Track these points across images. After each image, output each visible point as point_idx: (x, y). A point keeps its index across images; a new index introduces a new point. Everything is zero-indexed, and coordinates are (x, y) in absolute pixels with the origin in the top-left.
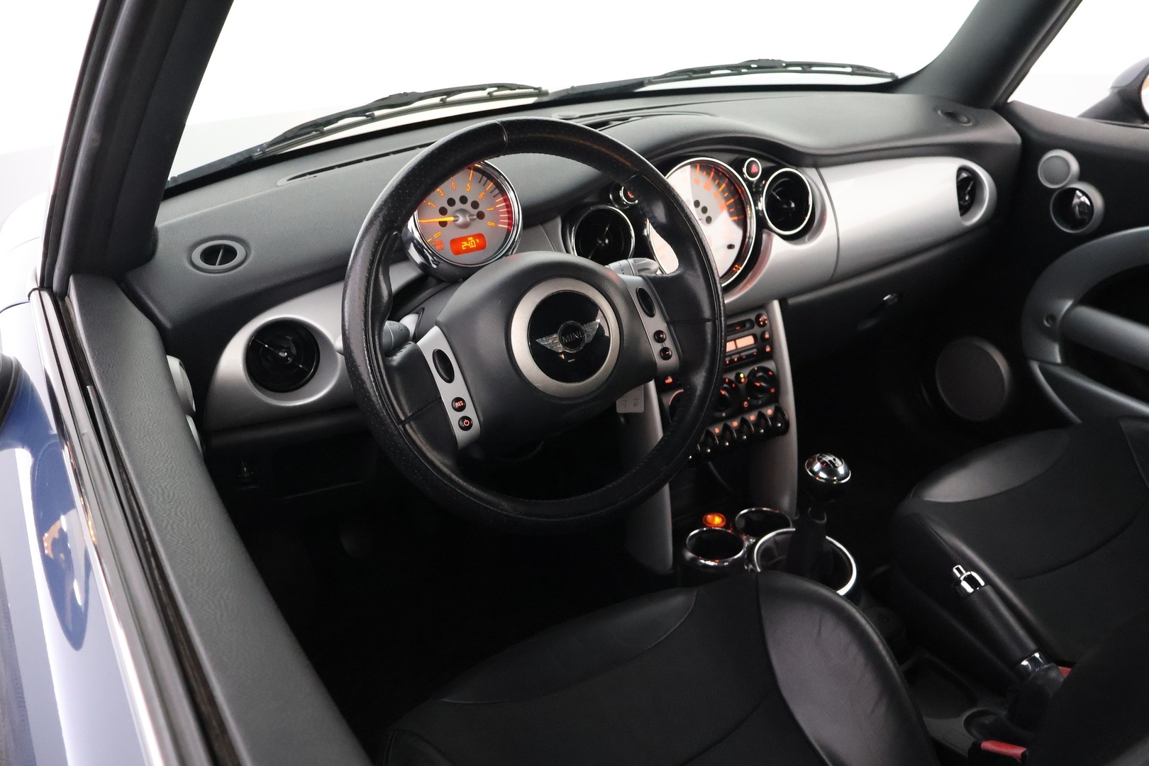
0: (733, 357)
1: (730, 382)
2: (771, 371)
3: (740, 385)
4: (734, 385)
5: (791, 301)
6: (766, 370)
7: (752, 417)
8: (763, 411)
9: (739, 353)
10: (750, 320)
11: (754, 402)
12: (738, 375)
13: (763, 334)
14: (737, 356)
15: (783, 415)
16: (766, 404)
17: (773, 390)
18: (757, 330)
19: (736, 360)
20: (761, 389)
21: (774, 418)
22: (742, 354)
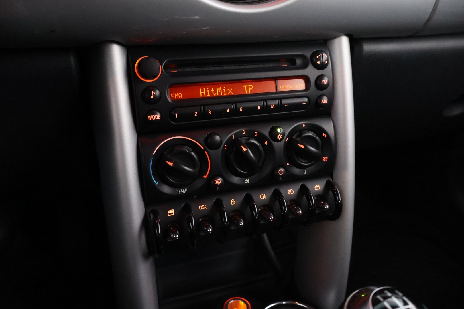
0: (269, 103)
1: (261, 138)
2: (326, 133)
3: (275, 144)
4: (266, 143)
5: (368, 48)
6: (319, 131)
7: (291, 192)
8: (309, 185)
9: (281, 99)
10: (303, 57)
11: (296, 171)
12: (274, 129)
13: (320, 78)
14: (276, 102)
15: (335, 194)
16: (314, 177)
17: (325, 159)
18: (312, 72)
19: (273, 107)
20: (306, 154)
21: (322, 197)
22: (284, 102)
